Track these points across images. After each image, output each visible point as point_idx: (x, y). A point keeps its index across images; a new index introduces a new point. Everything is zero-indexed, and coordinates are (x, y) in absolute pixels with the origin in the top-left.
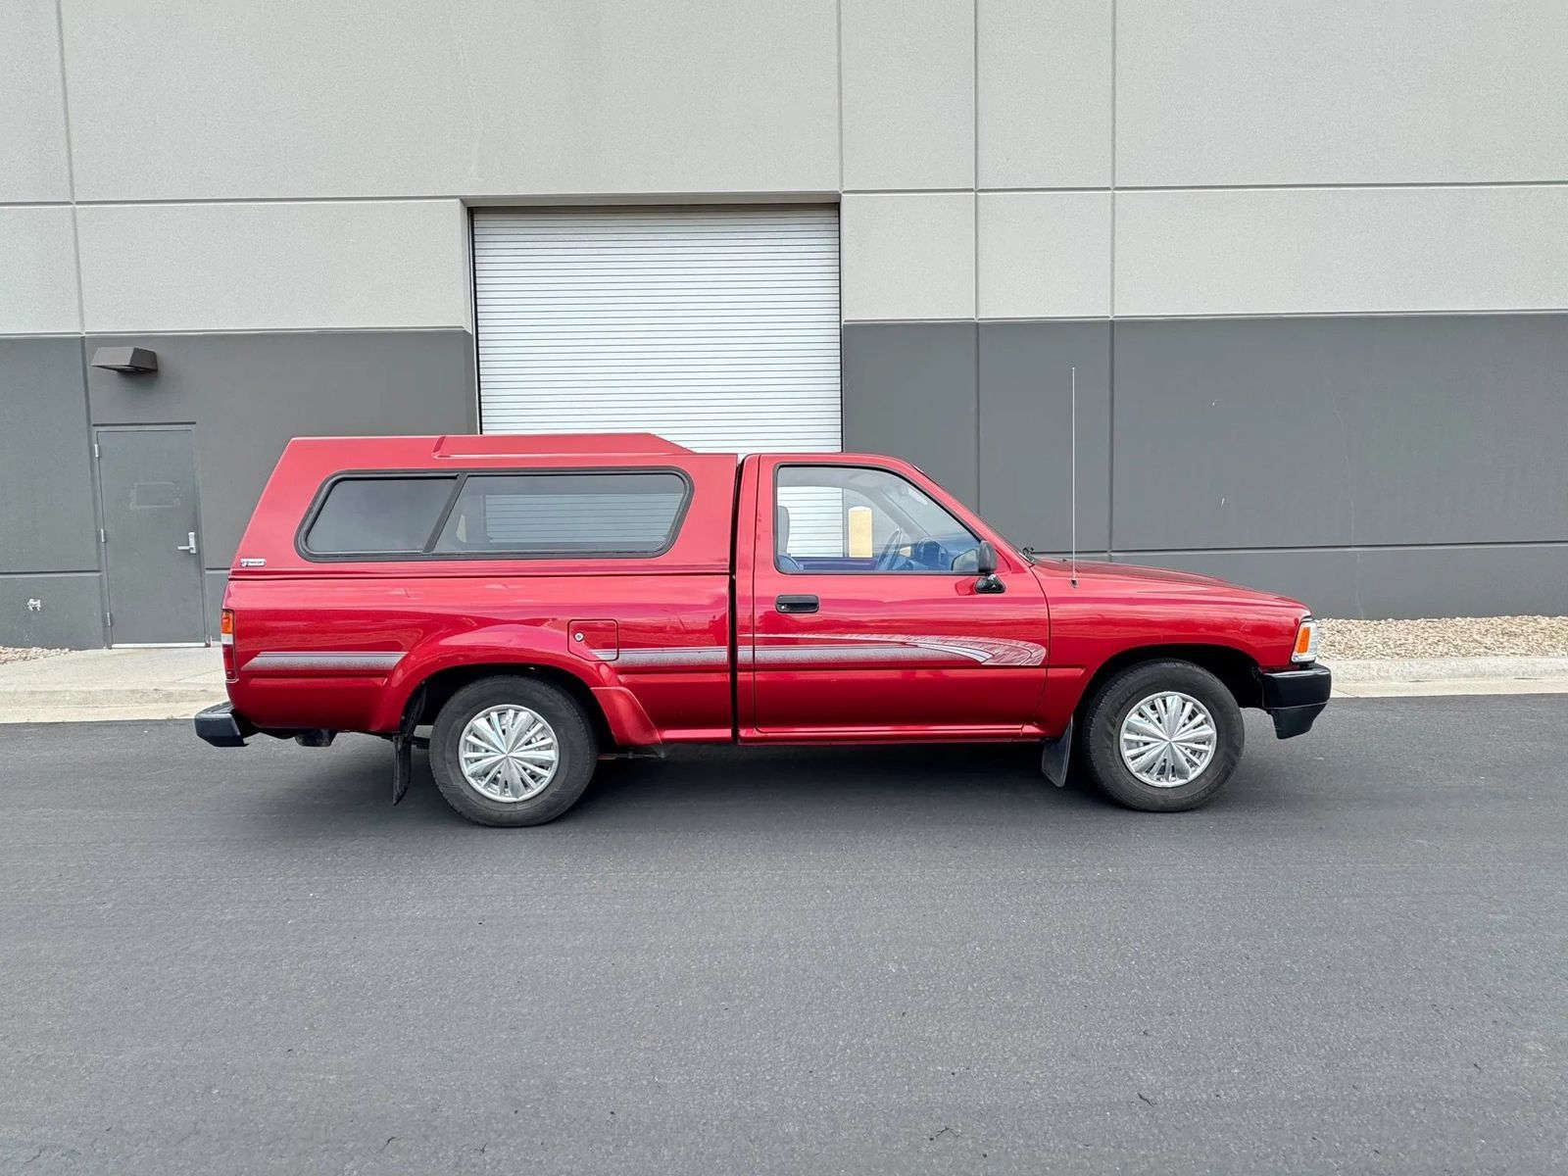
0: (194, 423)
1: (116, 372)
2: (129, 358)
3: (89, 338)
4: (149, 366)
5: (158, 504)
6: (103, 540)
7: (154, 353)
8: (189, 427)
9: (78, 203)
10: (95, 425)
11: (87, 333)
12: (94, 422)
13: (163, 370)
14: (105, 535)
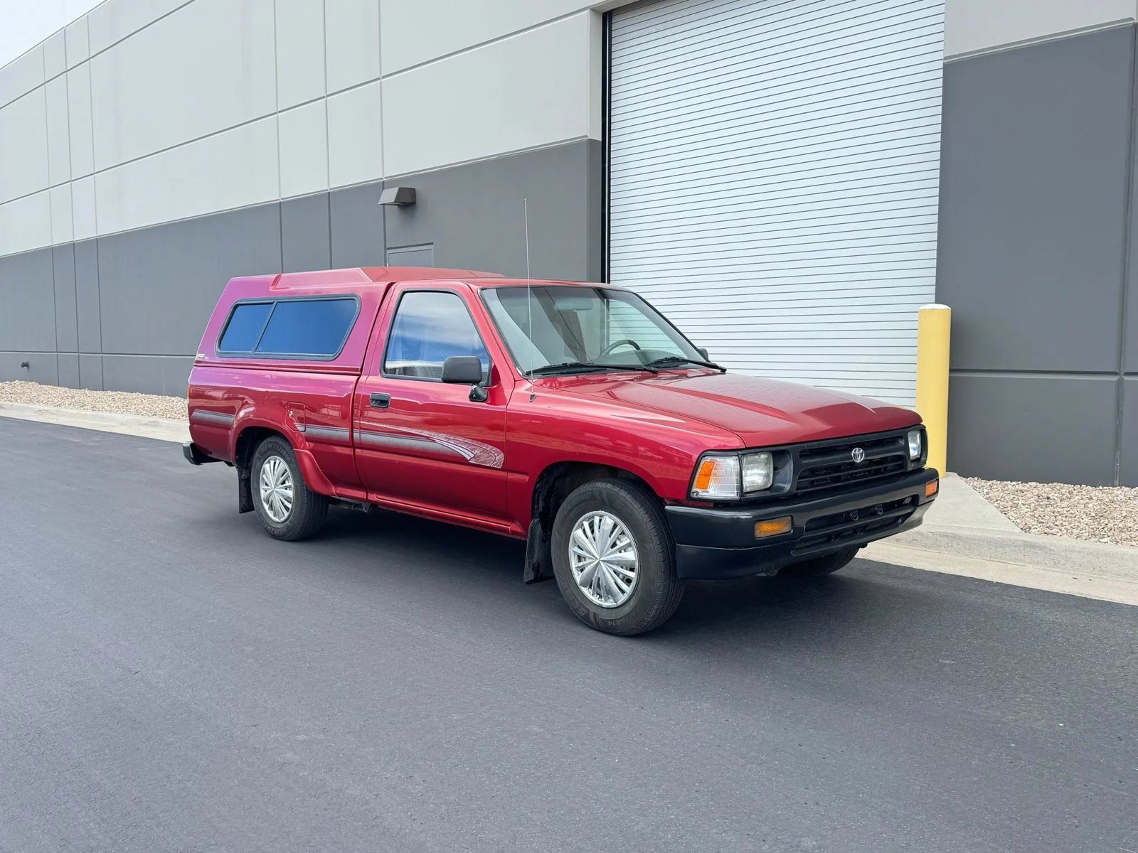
0: (432, 244)
2: (395, 196)
3: (386, 182)
4: (409, 201)
7: (414, 189)
8: (430, 247)
9: (383, 77)
10: (388, 249)
11: (386, 178)
13: (419, 201)
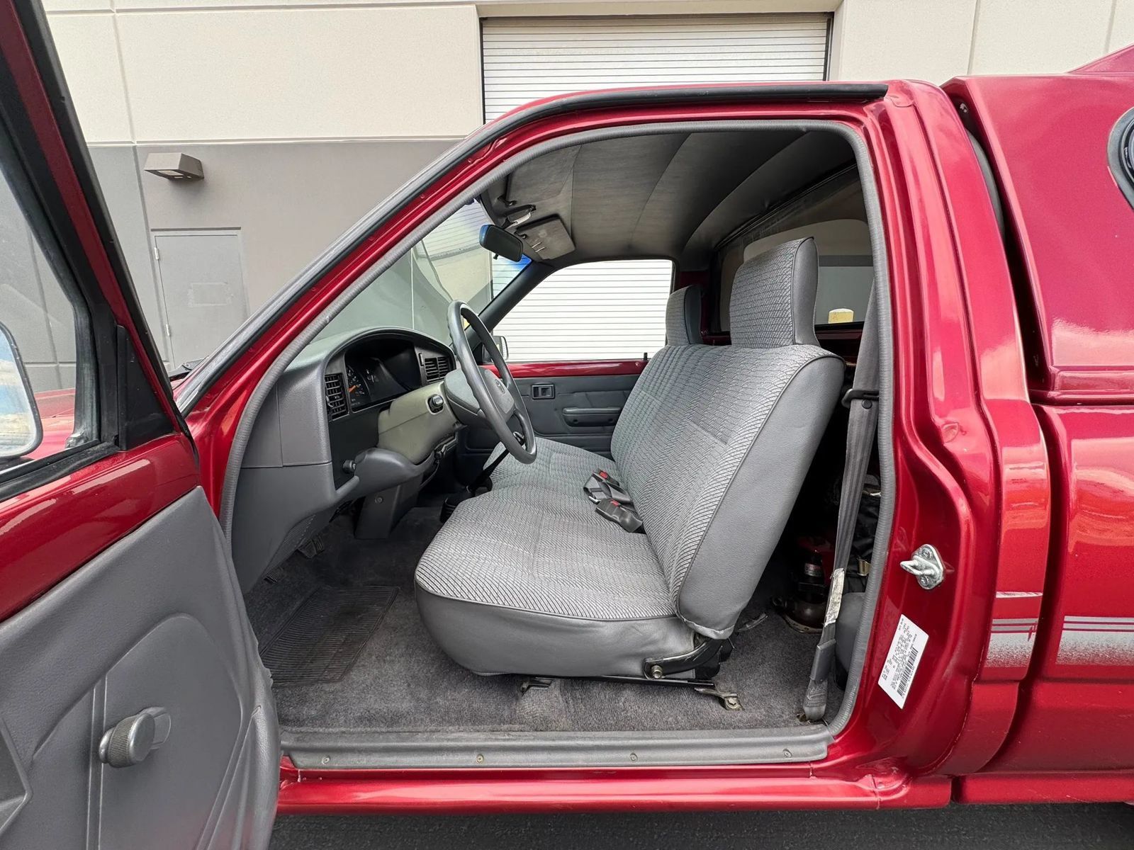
0: (239, 228)
1: (166, 180)
2: (178, 164)
3: (141, 147)
4: (196, 173)
5: (211, 303)
6: (168, 334)
7: (199, 162)
8: (234, 232)
9: (118, 11)
10: (153, 230)
11: (138, 142)
12: (151, 227)
13: (208, 175)
14: (169, 328)
